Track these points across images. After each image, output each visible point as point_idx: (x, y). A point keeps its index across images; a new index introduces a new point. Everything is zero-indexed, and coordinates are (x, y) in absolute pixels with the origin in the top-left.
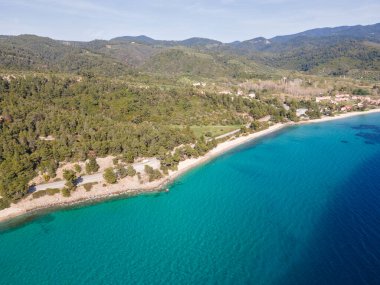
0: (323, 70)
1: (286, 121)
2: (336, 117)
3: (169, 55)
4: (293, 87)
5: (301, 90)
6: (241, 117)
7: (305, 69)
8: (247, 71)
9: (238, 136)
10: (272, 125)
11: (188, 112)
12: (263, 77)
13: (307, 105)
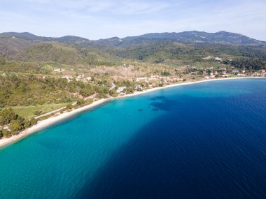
0: (151, 59)
1: (107, 97)
2: (144, 92)
3: (40, 48)
4: (126, 71)
5: (130, 73)
6: (72, 96)
7: (141, 58)
8: (100, 60)
9: (62, 113)
10: (96, 100)
11: (27, 94)
12: (109, 64)
13: (127, 84)
